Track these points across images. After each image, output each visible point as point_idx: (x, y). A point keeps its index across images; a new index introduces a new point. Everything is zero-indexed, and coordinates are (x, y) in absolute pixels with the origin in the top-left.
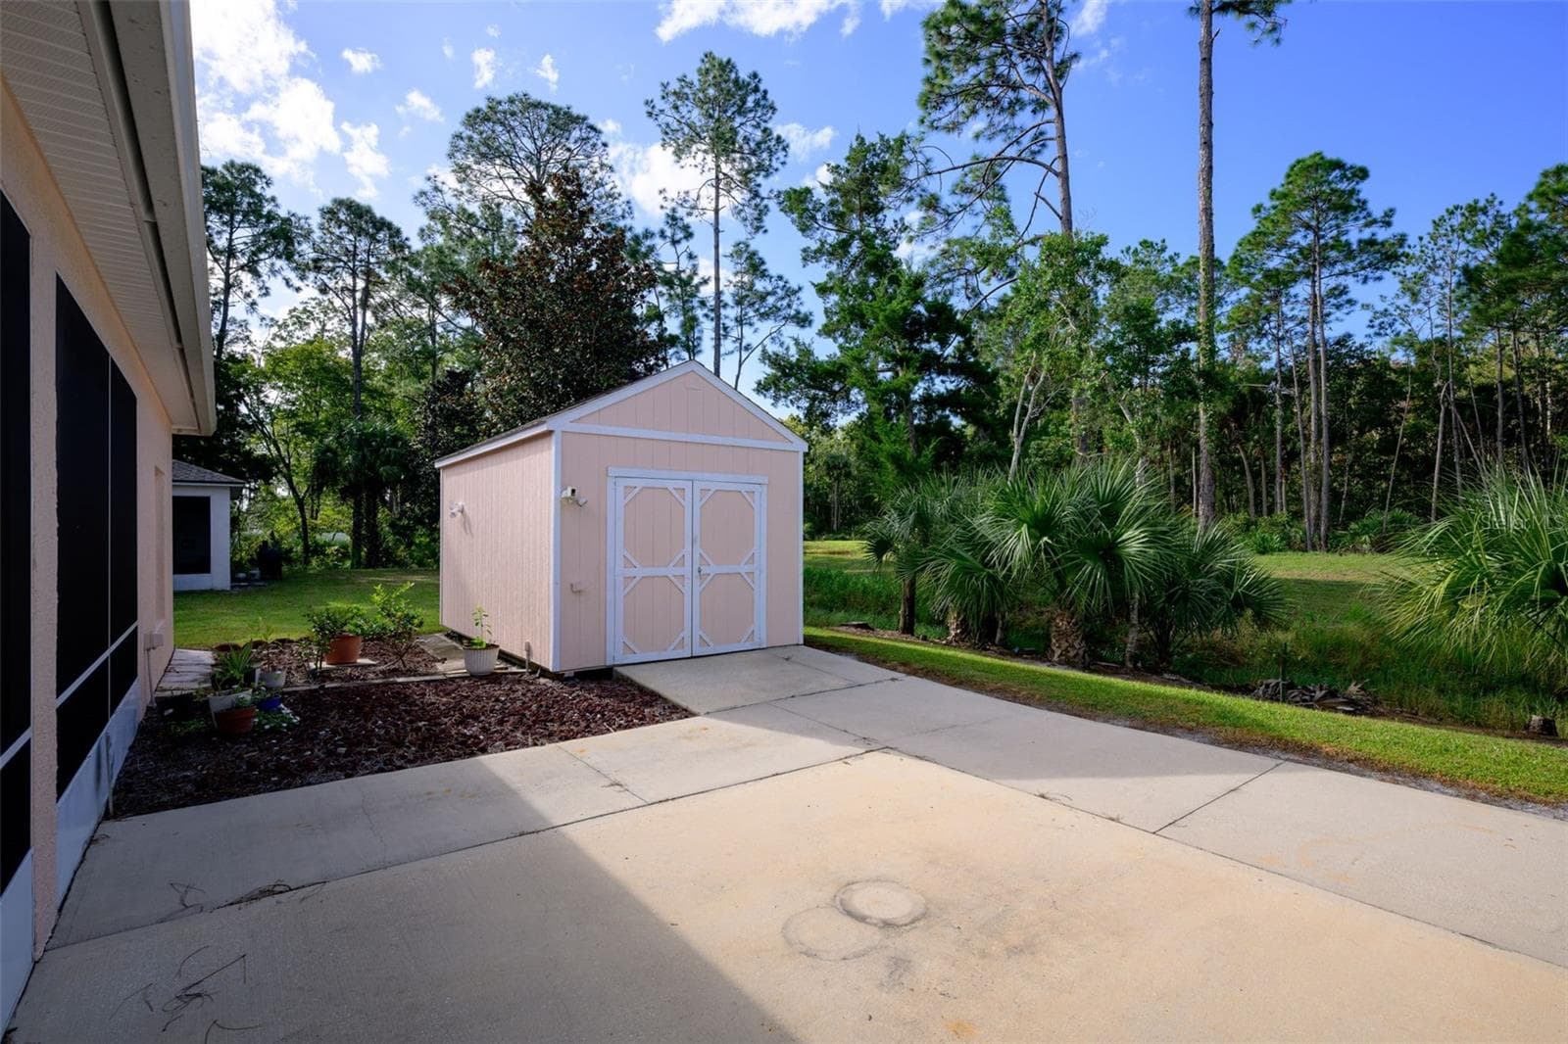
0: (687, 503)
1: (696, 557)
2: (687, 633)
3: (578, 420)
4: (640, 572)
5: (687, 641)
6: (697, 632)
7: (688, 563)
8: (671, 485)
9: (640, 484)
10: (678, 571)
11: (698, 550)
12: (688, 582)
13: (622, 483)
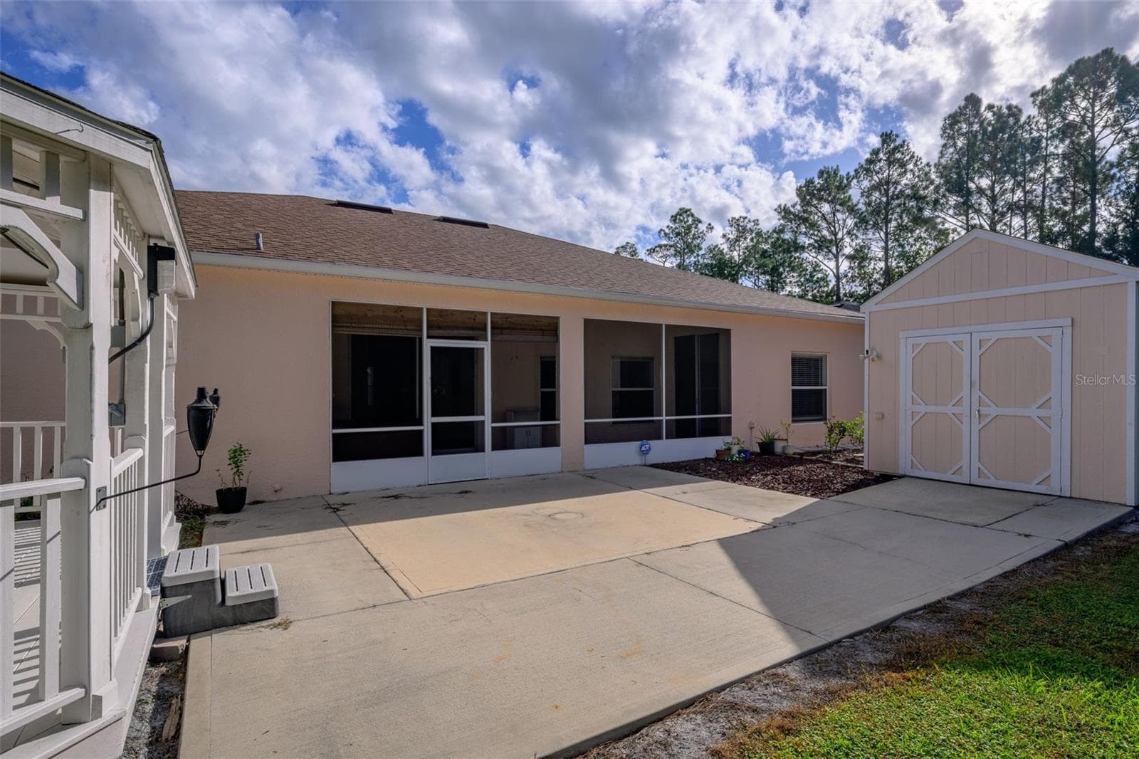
0: (966, 354)
1: (975, 399)
2: (965, 463)
3: (881, 302)
4: (922, 409)
5: (965, 469)
6: (976, 464)
7: (966, 402)
8: (950, 339)
9: (923, 341)
10: (957, 410)
11: (976, 393)
12: (966, 420)
13: (911, 341)
